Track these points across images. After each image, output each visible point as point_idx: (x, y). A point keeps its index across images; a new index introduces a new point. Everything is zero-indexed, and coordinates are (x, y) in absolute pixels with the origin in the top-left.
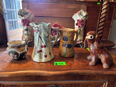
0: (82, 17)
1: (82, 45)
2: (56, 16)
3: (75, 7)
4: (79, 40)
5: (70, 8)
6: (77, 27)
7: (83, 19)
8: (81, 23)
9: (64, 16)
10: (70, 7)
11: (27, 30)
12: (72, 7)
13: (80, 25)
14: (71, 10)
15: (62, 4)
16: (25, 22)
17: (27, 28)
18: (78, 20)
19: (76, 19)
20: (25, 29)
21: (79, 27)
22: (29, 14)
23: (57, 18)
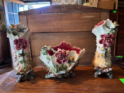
0: (110, 30)
1: (110, 74)
2: (66, 31)
3: (93, 17)
4: (106, 66)
5: (86, 19)
6: (102, 45)
7: (111, 33)
8: (107, 40)
9: (78, 30)
10: (85, 17)
11: (23, 55)
12: (88, 17)
13: (107, 43)
14: (87, 21)
15: (74, 14)
16: (20, 42)
17: (23, 52)
18: (102, 36)
19: (98, 33)
20: (20, 54)
21: (105, 45)
22: (26, 31)
23: (68, 33)
